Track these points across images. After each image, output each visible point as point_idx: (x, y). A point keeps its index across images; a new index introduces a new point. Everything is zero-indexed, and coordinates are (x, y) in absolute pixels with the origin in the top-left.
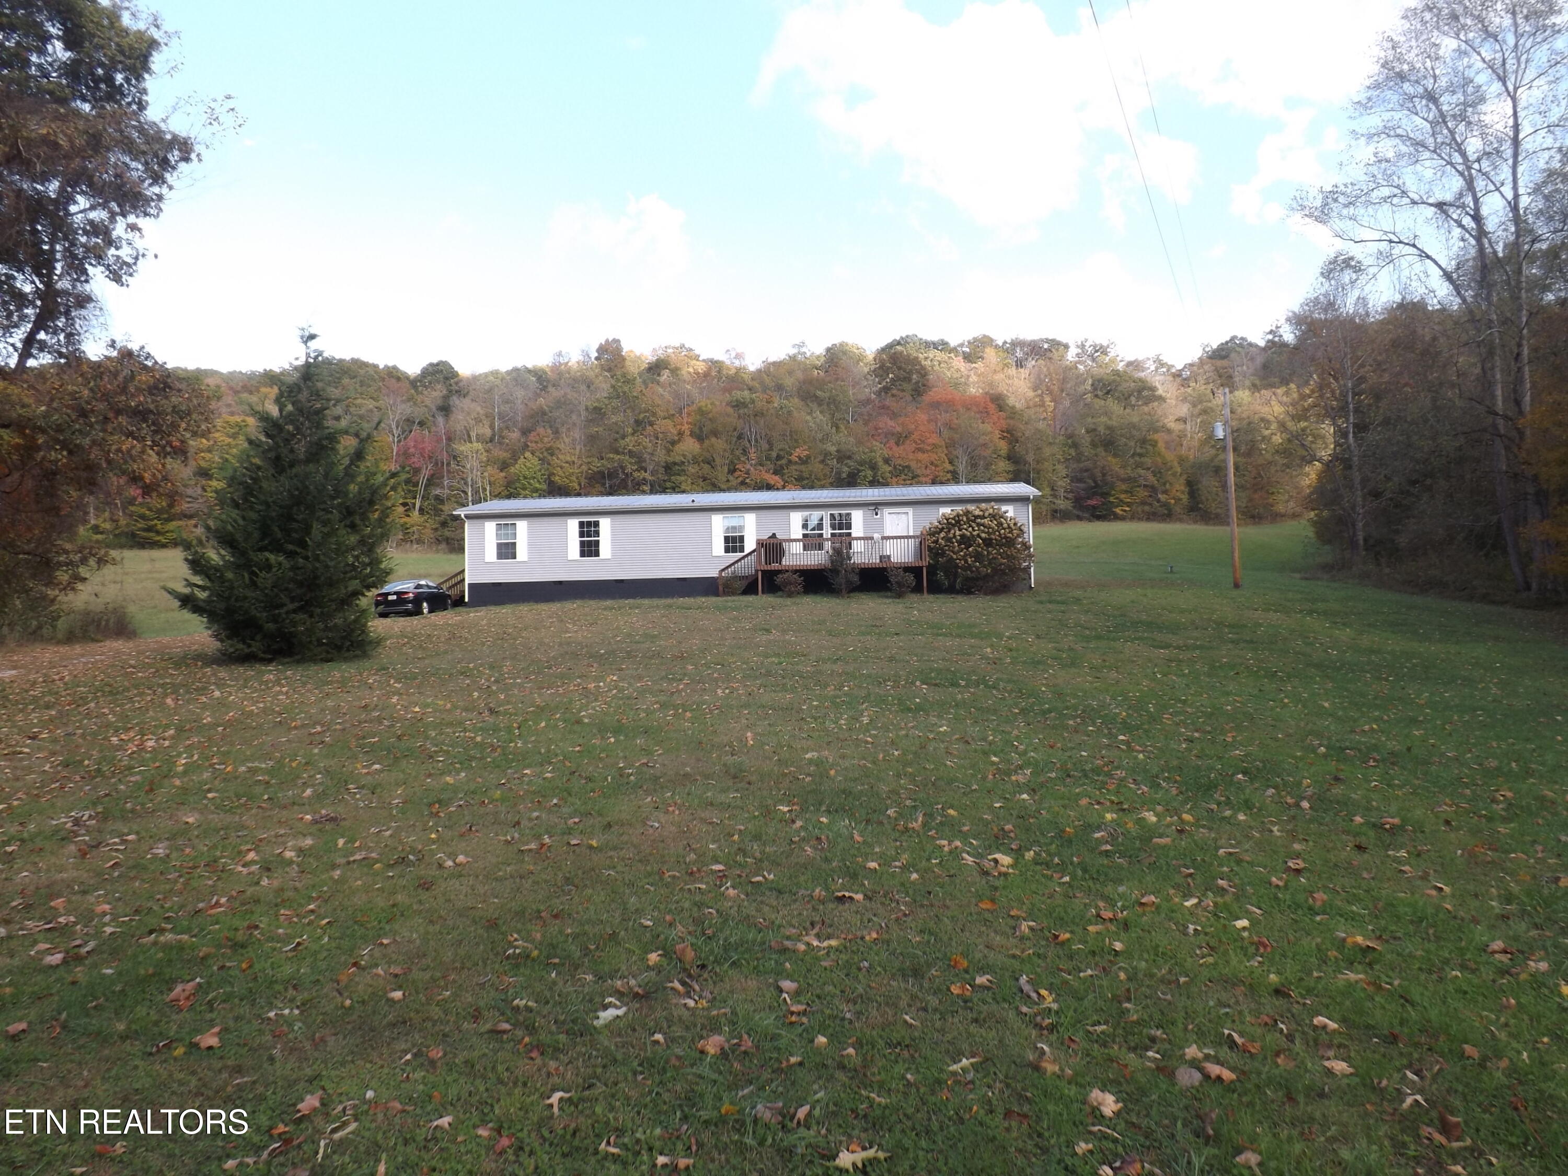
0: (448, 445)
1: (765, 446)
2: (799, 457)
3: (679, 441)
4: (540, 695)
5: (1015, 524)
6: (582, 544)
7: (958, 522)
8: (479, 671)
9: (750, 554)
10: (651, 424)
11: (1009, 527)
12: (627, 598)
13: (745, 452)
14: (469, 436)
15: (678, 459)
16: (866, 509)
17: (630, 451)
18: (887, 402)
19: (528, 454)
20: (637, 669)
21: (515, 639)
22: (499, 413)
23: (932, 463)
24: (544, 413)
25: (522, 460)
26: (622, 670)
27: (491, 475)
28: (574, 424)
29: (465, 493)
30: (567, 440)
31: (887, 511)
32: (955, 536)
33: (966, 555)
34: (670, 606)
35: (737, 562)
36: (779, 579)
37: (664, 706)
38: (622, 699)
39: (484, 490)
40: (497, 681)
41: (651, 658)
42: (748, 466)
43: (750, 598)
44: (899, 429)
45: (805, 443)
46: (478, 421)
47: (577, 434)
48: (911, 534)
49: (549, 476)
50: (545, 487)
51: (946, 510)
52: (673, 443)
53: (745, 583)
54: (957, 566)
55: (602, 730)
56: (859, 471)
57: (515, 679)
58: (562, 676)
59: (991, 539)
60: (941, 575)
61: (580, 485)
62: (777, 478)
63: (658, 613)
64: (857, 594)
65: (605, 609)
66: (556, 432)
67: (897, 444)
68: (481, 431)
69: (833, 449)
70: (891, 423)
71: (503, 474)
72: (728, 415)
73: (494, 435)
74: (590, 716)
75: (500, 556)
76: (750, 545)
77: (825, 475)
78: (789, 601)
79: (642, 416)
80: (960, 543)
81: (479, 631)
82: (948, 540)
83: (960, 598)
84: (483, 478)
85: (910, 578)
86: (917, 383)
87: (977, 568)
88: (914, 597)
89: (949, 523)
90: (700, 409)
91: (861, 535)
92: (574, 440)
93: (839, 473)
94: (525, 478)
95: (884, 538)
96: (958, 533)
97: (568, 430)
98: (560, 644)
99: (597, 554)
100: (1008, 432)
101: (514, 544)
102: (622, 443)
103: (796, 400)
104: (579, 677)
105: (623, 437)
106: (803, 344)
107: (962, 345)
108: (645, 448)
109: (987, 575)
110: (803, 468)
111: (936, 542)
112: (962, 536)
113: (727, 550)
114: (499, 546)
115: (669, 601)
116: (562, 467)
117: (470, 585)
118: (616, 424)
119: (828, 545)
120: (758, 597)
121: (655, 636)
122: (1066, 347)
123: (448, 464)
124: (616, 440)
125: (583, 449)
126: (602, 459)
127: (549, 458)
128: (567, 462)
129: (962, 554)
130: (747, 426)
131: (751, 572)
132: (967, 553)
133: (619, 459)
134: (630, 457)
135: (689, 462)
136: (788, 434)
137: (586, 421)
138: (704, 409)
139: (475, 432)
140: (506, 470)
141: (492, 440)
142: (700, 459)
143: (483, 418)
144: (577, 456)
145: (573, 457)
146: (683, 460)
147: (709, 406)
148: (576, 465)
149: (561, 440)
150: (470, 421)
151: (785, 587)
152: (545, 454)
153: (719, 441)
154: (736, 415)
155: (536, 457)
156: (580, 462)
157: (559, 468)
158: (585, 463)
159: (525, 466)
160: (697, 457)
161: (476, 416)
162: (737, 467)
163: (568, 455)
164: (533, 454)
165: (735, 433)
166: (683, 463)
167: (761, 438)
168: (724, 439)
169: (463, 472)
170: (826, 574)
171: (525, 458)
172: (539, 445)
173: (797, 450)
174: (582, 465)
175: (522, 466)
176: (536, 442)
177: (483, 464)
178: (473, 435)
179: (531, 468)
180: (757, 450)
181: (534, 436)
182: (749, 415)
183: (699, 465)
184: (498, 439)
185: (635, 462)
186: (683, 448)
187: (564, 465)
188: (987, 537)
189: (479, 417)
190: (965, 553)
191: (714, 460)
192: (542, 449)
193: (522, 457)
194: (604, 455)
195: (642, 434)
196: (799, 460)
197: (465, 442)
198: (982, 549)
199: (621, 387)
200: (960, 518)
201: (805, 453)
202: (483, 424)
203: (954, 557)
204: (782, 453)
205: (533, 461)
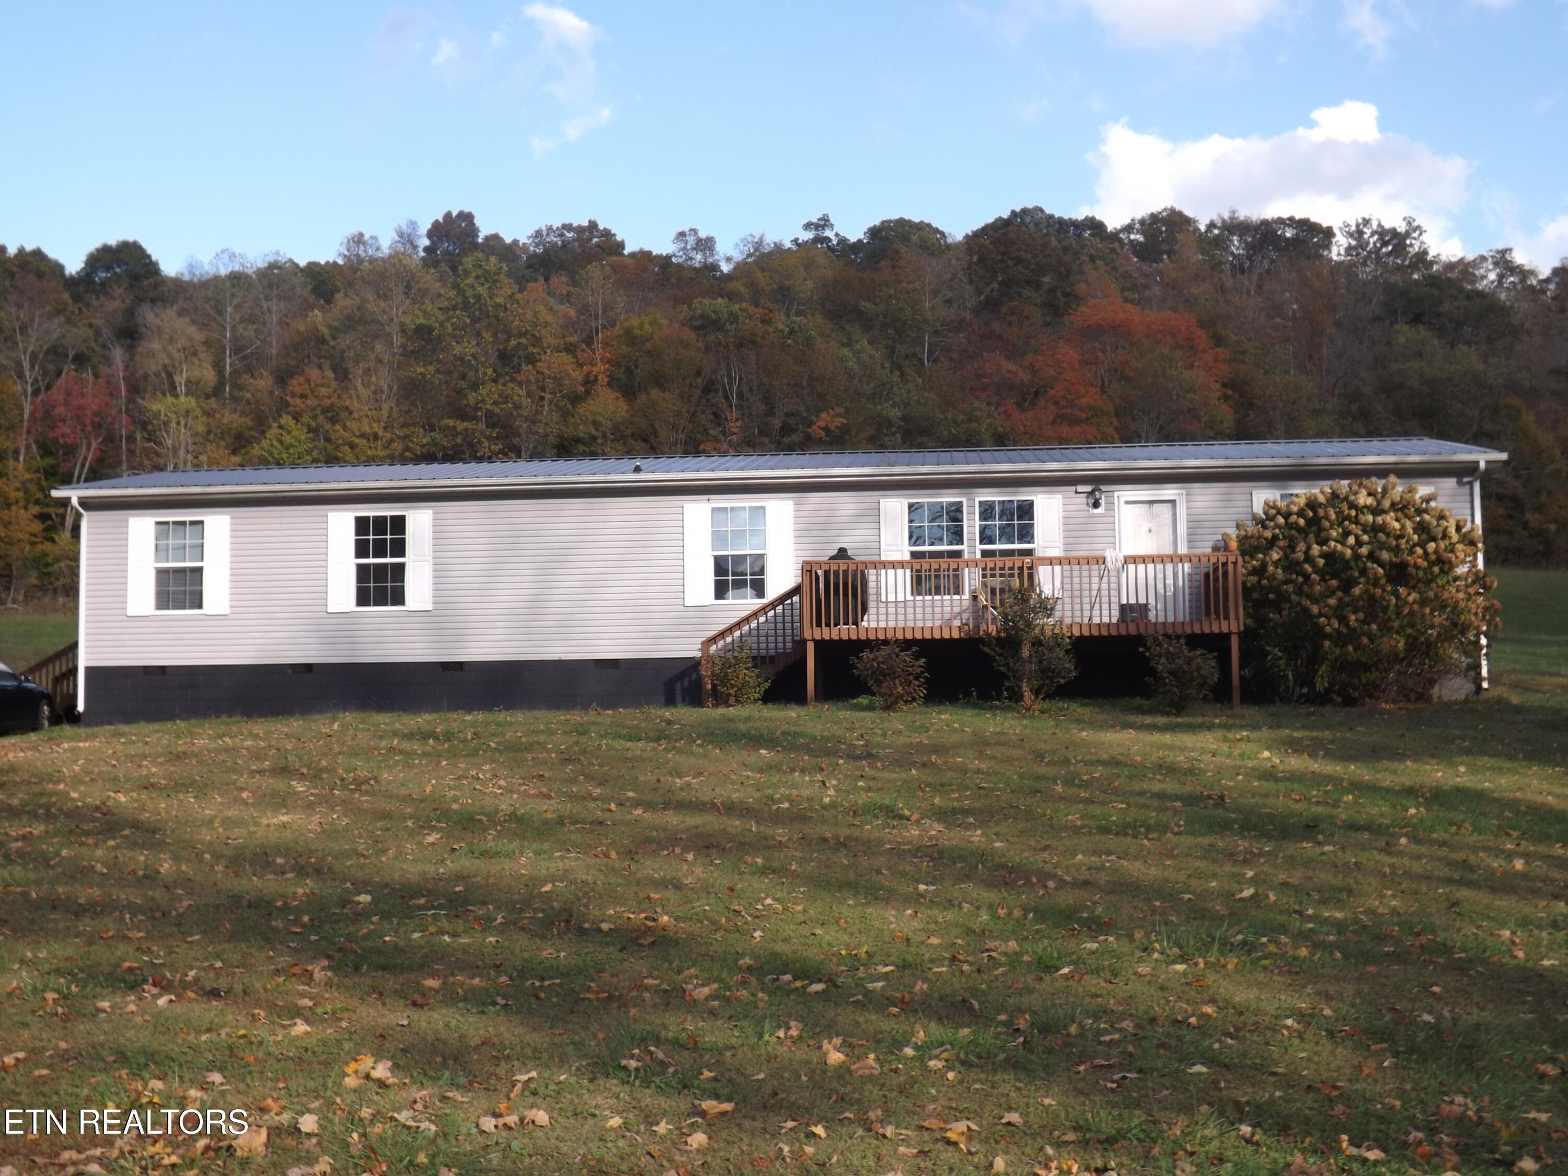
0: (130, 401)
1: (760, 406)
2: (826, 429)
3: (587, 393)
6: (363, 572)
7: (1315, 523)
9: (781, 600)
10: (532, 360)
12: (469, 709)
13: (718, 418)
14: (173, 386)
15: (584, 430)
16: (1069, 491)
17: (488, 413)
18: (996, 327)
19: (286, 421)
22: (235, 339)
24: (322, 341)
25: (273, 432)
27: (211, 461)
28: (379, 361)
30: (363, 392)
31: (1120, 497)
32: (1309, 558)
33: (1341, 605)
35: (745, 620)
36: (862, 663)
42: (725, 447)
43: (787, 712)
44: (1025, 376)
45: (838, 401)
46: (191, 354)
47: (383, 379)
52: (576, 399)
53: (770, 672)
59: (1404, 565)
60: (1276, 655)
64: (1061, 703)
66: (344, 376)
67: (1019, 405)
68: (195, 375)
69: (895, 413)
70: (1009, 366)
71: (236, 459)
72: (686, 346)
73: (221, 384)
75: (164, 600)
79: (513, 342)
80: (1325, 575)
82: (1292, 566)
84: (197, 465)
85: (1208, 662)
86: (1053, 290)
87: (1372, 638)
89: (1289, 526)
90: (628, 332)
91: (1062, 553)
92: (378, 392)
96: (1316, 549)
97: (367, 371)
99: (398, 598)
101: (200, 570)
102: (473, 396)
103: (819, 319)
105: (475, 387)
106: (824, 223)
107: (1128, 228)
108: (517, 407)
111: (1261, 571)
112: (1330, 557)
113: (721, 591)
114: (163, 576)
117: (89, 670)
118: (461, 359)
120: (808, 709)
122: (1328, 233)
123: (131, 439)
124: (460, 391)
125: (395, 409)
126: (432, 429)
127: (328, 426)
128: (362, 436)
129: (1332, 602)
130: (723, 366)
131: (780, 645)
132: (1347, 599)
133: (466, 429)
134: (487, 426)
135: (605, 436)
136: (804, 383)
137: (402, 355)
138: (637, 332)
139: (184, 375)
140: (243, 451)
141: (217, 391)
142: (629, 432)
143: (200, 348)
144: (383, 424)
145: (375, 425)
146: (594, 432)
147: (647, 326)
148: (379, 442)
149: (352, 392)
150: (176, 355)
151: (879, 683)
152: (321, 419)
153: (667, 394)
154: (700, 344)
155: (302, 424)
156: (388, 435)
157: (347, 448)
158: (399, 438)
159: (281, 442)
160: (622, 428)
161: (188, 344)
162: (702, 447)
163: (366, 421)
164: (296, 418)
165: (699, 380)
166: (594, 438)
167: (751, 390)
168: (677, 391)
169: (158, 455)
170: (986, 649)
171: (281, 427)
172: (309, 402)
173: (823, 415)
174: (392, 440)
175: (275, 443)
176: (303, 396)
177: (198, 439)
178: (180, 380)
179: (292, 446)
180: (743, 415)
181: (299, 385)
182: (727, 345)
183: (625, 443)
184: (230, 393)
185: (497, 438)
186: (593, 408)
187: (357, 441)
188: (1394, 559)
189: (193, 346)
190: (1340, 600)
191: (656, 434)
192: (313, 409)
193: (275, 425)
194: (435, 421)
195: (513, 380)
196: (827, 435)
197: (164, 394)
198: (1384, 590)
199: (472, 287)
200: (1321, 512)
201: (839, 421)
202: (200, 360)
203: (1315, 609)
204: (791, 421)
205: (295, 433)
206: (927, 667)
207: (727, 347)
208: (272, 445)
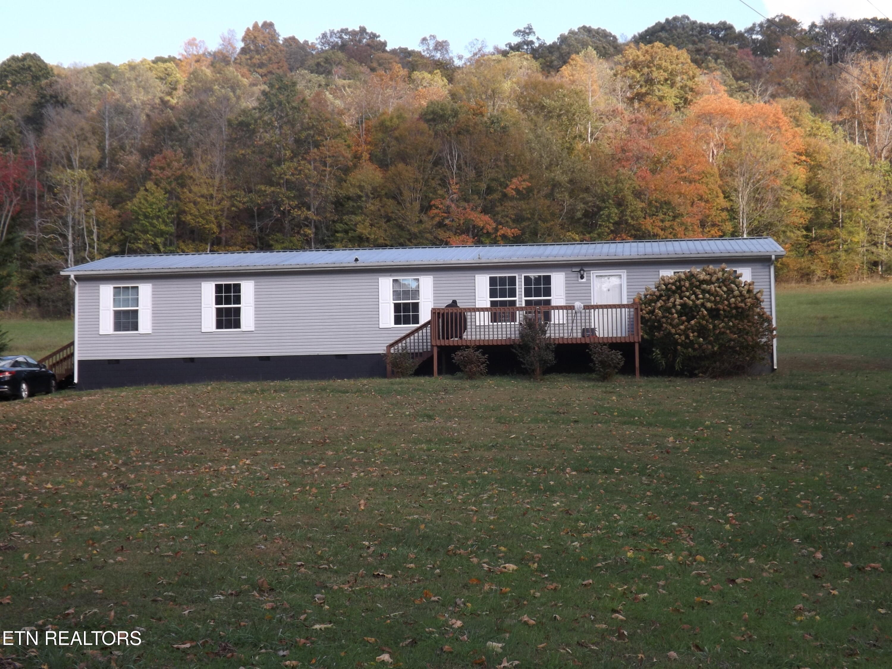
0: (41, 171)
1: (472, 174)
2: (517, 191)
3: (355, 166)
4: (170, 475)
5: (749, 291)
6: (219, 312)
7: (679, 288)
8: (104, 455)
9: (425, 325)
10: (317, 145)
11: (741, 295)
12: (273, 379)
13: (443, 183)
14: (69, 159)
15: (353, 191)
16: (569, 271)
17: (287, 181)
18: (641, 115)
19: (150, 185)
20: (272, 454)
21: (140, 425)
22: (112, 129)
23: (701, 199)
25: (142, 192)
26: (256, 455)
27: (98, 213)
28: (213, 144)
29: (65, 237)
30: (202, 166)
31: (594, 273)
32: (674, 306)
33: (687, 329)
34: (324, 389)
35: (408, 335)
36: (458, 356)
37: (292, 484)
38: (252, 479)
39: (90, 233)
40: (125, 464)
41: (289, 444)
42: (448, 202)
43: (422, 380)
44: (655, 151)
45: (525, 170)
46: (82, 138)
47: (217, 158)
48: (625, 302)
49: (178, 214)
50: (172, 229)
51: (668, 273)
52: (347, 170)
53: (418, 361)
54: (676, 343)
55: (230, 500)
56: (600, 209)
57: (144, 461)
58: (193, 460)
59: (718, 310)
60: (657, 352)
61: (219, 226)
62: (487, 218)
63: (308, 397)
64: (554, 376)
65: (245, 392)
66: (189, 155)
67: (653, 172)
68: (86, 153)
69: (564, 179)
71: (116, 212)
72: (422, 133)
73: (104, 158)
74: (219, 492)
75: (118, 326)
76: (425, 316)
77: (553, 214)
78: (467, 384)
79: (305, 133)
80: (680, 314)
81: (97, 416)
82: (666, 310)
83: (679, 381)
84: (88, 217)
85: (618, 356)
87: (700, 345)
88: (622, 380)
89: (668, 290)
91: (562, 303)
92: (212, 166)
93: (572, 210)
94: (146, 217)
95: (588, 307)
96: (678, 301)
97: (205, 152)
98: (192, 430)
99: (237, 325)
100: (808, 155)
101: (137, 311)
102: (278, 169)
104: (211, 461)
105: (279, 163)
106: (530, 29)
107: (751, 30)
108: (307, 177)
109: (714, 353)
110: (523, 204)
111: (652, 312)
112: (684, 305)
113: (397, 321)
114: (117, 314)
115: (323, 383)
116: (195, 203)
117: (80, 362)
118: (269, 144)
119: (519, 316)
120: (433, 379)
121: (299, 422)
123: (41, 197)
124: (269, 166)
125: (225, 178)
126: (250, 191)
127: (179, 190)
128: (202, 196)
129: (682, 327)
130: (447, 147)
131: (425, 347)
132: (689, 326)
133: (273, 192)
134: (287, 189)
135: (367, 196)
136: (502, 158)
137: (228, 141)
138: (388, 123)
139: (78, 154)
140: (120, 206)
141: (100, 165)
142: (383, 192)
143: (89, 135)
144: (216, 188)
145: (211, 189)
146: (360, 193)
147: (395, 120)
148: (214, 201)
149: (195, 166)
150: (71, 139)
151: (465, 366)
152: (174, 184)
153: (409, 167)
154: (431, 132)
155: (161, 188)
156: (220, 196)
157: (192, 204)
158: (227, 197)
159: (146, 200)
160: (379, 190)
161: (80, 133)
162: (433, 203)
163: (204, 186)
164: (157, 184)
165: (431, 157)
166: (360, 197)
167: (466, 163)
168: (416, 165)
169: (61, 209)
170: (514, 351)
171: (146, 190)
172: (166, 173)
173: (515, 180)
174: (223, 199)
175: (143, 201)
176: (162, 169)
177: (88, 198)
178: (75, 157)
179: (154, 203)
180: (461, 180)
181: (159, 161)
182: (450, 132)
183: (381, 200)
184: (109, 163)
185: (294, 197)
186: (359, 177)
187: (199, 200)
188: (714, 307)
189: (83, 134)
190: (686, 326)
191: (401, 194)
192: (169, 178)
193: (142, 188)
194: (252, 186)
195: (304, 159)
196: (517, 194)
197: (64, 166)
198: (707, 321)
199: (275, 95)
200: (682, 283)
201: (525, 184)
202: (89, 144)
203: (673, 331)
204: (494, 184)
205: (157, 194)
206: (489, 359)
207: (449, 134)
208: (140, 203)
